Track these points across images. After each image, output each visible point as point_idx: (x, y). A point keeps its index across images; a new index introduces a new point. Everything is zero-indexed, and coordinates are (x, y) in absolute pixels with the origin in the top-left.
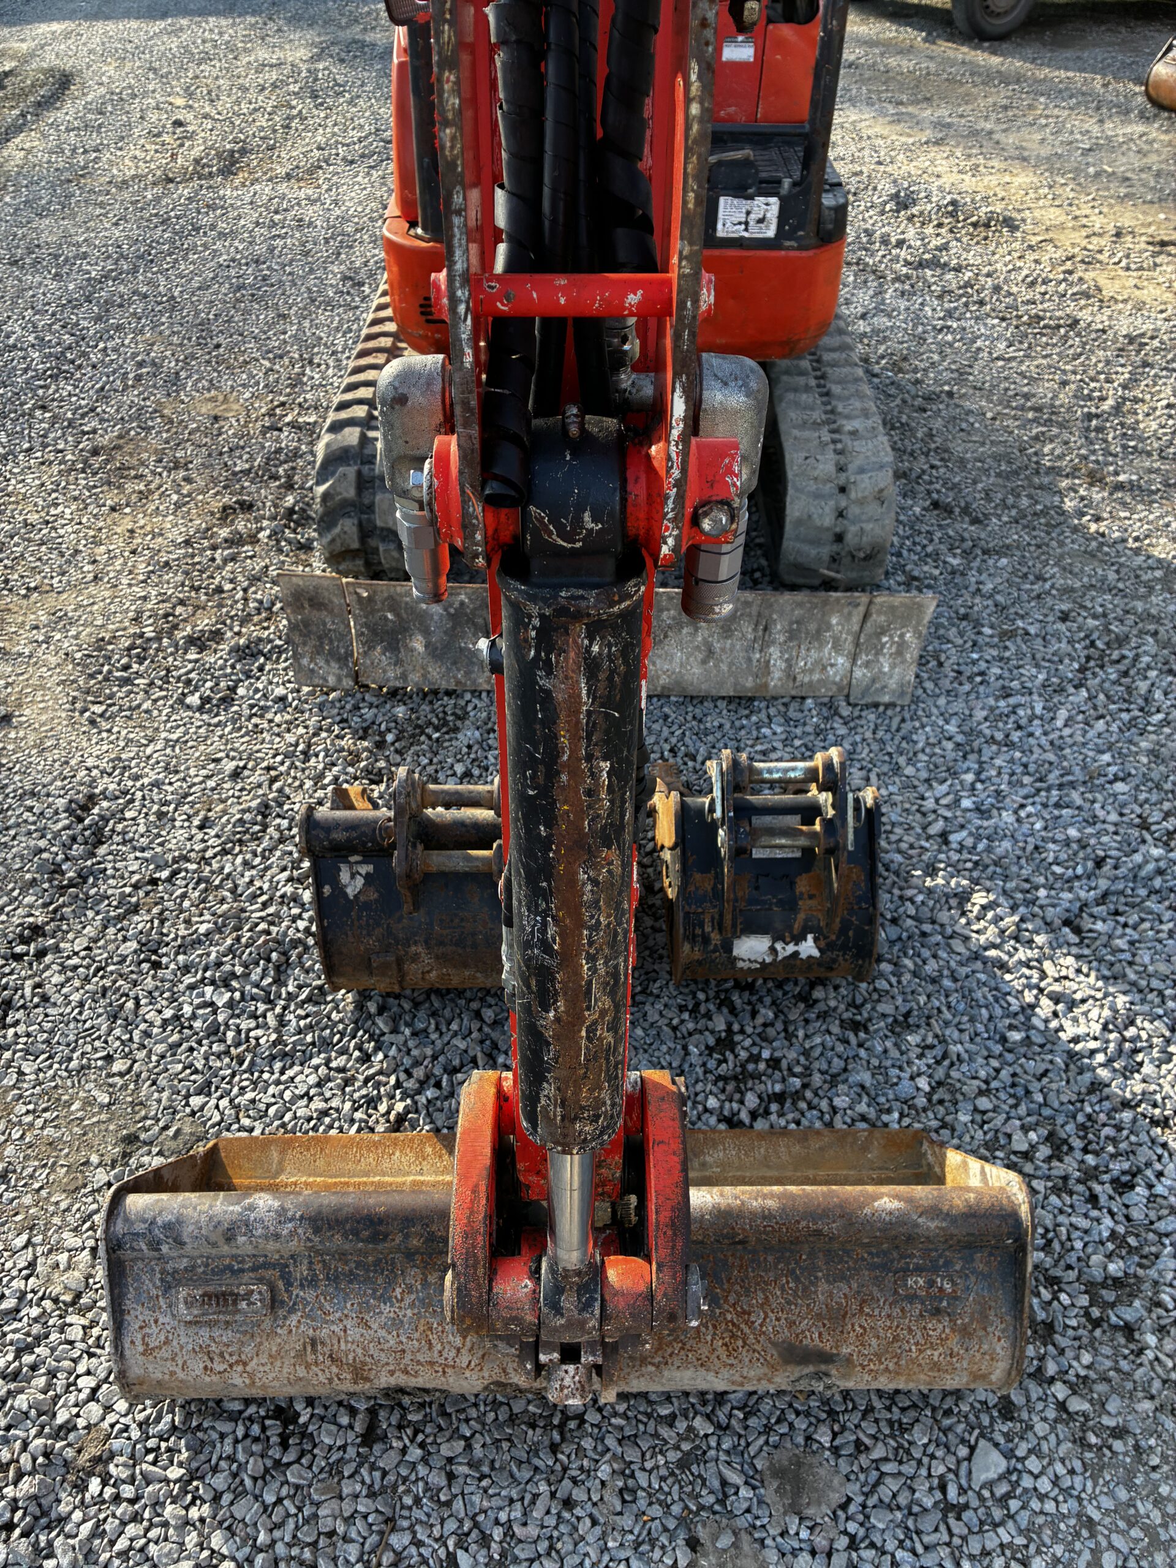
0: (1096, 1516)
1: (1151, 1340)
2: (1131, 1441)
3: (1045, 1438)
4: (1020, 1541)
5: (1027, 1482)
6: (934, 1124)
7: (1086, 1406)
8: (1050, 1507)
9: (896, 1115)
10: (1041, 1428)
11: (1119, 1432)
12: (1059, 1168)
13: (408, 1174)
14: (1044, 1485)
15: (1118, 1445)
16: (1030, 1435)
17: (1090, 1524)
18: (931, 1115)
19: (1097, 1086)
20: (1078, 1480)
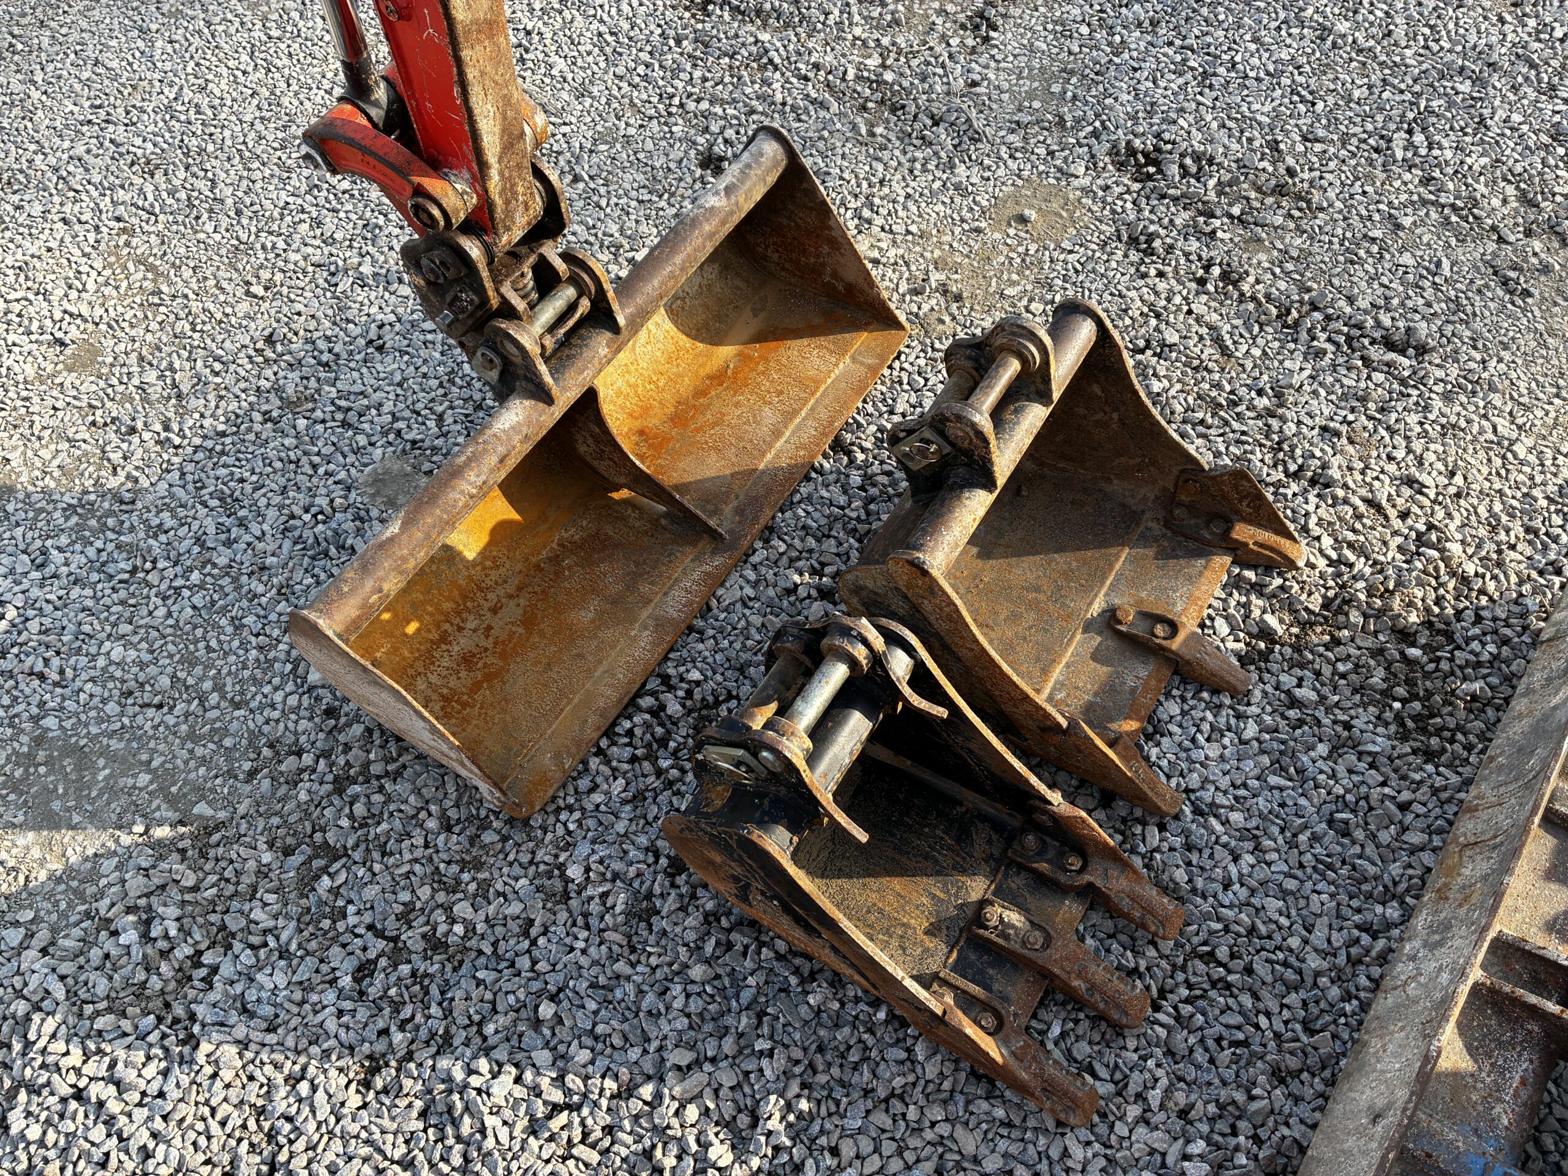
0: (237, 713)
1: (267, 858)
2: (241, 776)
3: (296, 722)
4: (271, 655)
5: (291, 686)
6: (540, 855)
7: (283, 768)
8: (267, 689)
9: (572, 827)
10: (304, 724)
11: (252, 774)
12: (421, 927)
13: (793, 433)
14: (278, 697)
15: (247, 766)
16: (306, 714)
17: (237, 706)
18: (547, 858)
19: (445, 1045)
20: (260, 720)
